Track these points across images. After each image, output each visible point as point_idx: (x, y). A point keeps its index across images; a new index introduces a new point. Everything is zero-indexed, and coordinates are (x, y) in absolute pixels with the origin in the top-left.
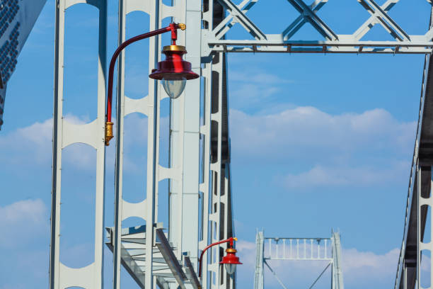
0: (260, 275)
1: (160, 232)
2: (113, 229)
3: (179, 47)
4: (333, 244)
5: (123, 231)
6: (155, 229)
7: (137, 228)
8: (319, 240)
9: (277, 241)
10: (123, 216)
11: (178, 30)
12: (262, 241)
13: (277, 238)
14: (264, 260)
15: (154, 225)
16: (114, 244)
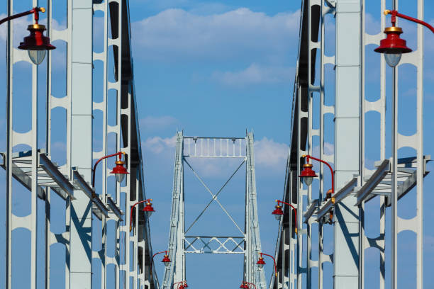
0: (179, 172)
1: (44, 157)
2: (6, 154)
3: (40, 26)
4: (247, 143)
5: (13, 155)
6: (39, 153)
7: (25, 152)
8: (234, 140)
9: (196, 140)
10: (13, 143)
11: (40, 12)
12: (181, 140)
13: (195, 137)
14: (183, 158)
15: (38, 151)
16: (6, 165)
